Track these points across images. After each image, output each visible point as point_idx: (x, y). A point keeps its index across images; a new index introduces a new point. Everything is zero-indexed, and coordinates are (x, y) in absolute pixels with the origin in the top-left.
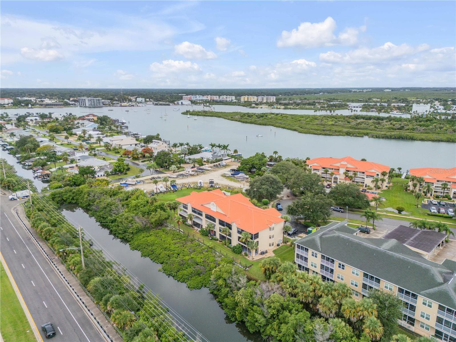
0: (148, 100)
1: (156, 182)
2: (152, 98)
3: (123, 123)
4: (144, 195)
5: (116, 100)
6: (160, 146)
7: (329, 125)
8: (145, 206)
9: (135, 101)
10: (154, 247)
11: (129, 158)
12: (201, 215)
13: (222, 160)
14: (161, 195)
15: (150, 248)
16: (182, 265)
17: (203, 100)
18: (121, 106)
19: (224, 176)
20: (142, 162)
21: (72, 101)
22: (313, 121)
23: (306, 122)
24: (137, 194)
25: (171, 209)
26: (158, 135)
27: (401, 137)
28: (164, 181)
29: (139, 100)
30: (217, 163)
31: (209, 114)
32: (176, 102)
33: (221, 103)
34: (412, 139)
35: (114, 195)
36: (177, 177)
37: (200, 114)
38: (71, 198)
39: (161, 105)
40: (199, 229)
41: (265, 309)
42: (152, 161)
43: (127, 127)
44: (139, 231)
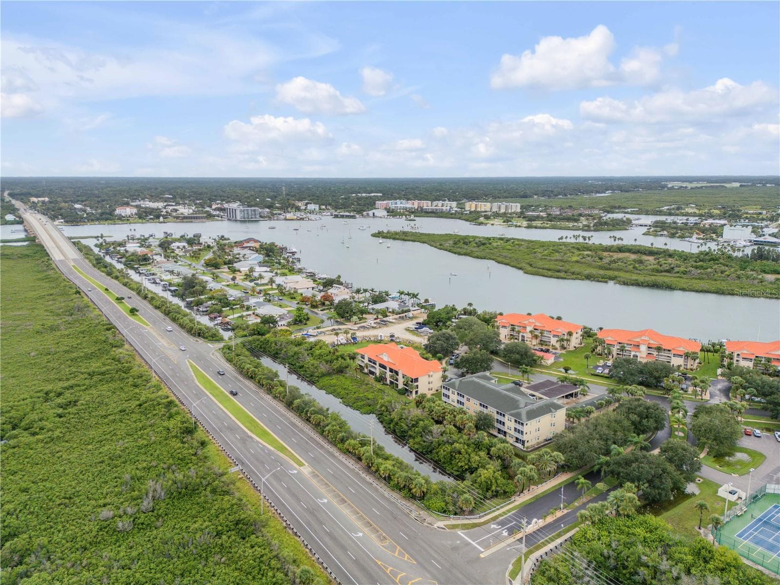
0: (323, 207)
1: (337, 334)
2: (330, 204)
3: (293, 253)
4: (327, 345)
5: (278, 208)
6: (341, 292)
7: (572, 262)
8: (327, 355)
9: (305, 210)
10: (335, 388)
11: (307, 305)
12: (375, 364)
13: (409, 311)
14: (341, 346)
15: (333, 388)
16: (357, 399)
17: (406, 209)
18: (286, 219)
19: (407, 330)
20: (322, 310)
21: (215, 210)
22: (552, 255)
23: (543, 256)
24: (320, 344)
25: (350, 359)
26: (339, 277)
27: (656, 285)
28: (345, 333)
29: (311, 207)
30: (403, 314)
31: (409, 238)
32: (365, 213)
33: (433, 215)
34: (670, 288)
35: (299, 345)
36: (358, 330)
37: (398, 237)
38: (259, 346)
39: (342, 216)
40: (374, 377)
41: (408, 421)
42: (333, 310)
43: (299, 260)
44: (324, 375)
